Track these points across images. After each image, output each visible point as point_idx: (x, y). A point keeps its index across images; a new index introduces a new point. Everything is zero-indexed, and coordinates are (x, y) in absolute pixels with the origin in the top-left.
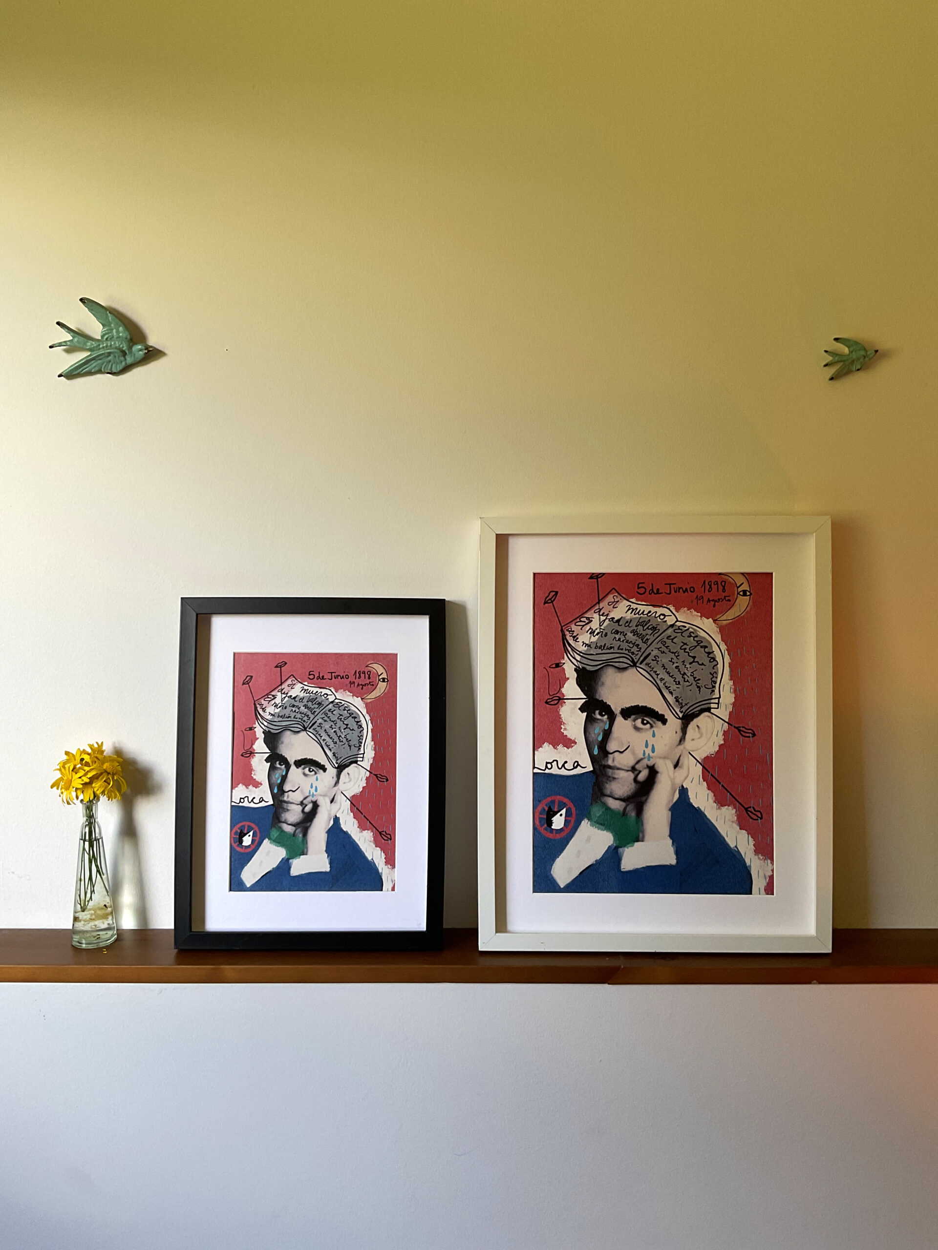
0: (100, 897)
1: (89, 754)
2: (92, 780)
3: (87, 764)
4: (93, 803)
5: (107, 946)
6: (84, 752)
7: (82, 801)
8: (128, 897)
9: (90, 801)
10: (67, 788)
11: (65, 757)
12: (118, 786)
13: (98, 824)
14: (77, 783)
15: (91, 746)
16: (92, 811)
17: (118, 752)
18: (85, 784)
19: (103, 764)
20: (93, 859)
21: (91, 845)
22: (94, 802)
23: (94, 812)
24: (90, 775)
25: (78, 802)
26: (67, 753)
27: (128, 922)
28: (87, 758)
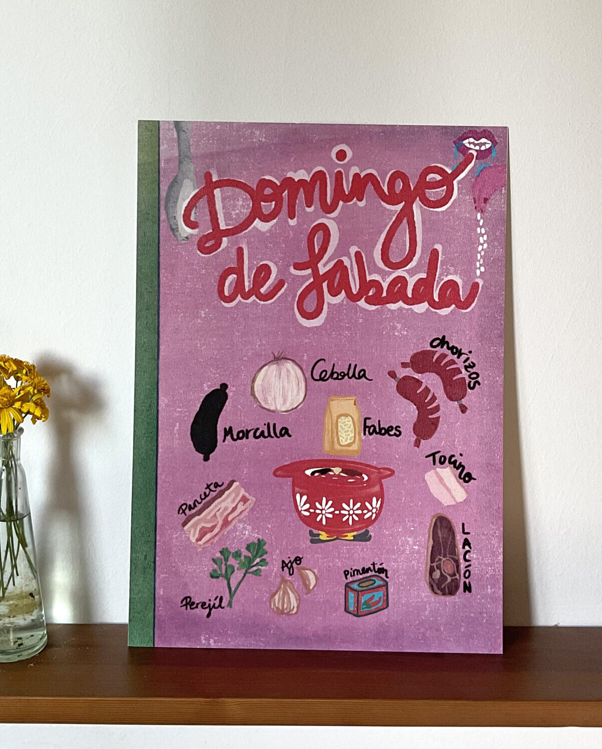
4: (14, 437)
5: (33, 657)
9: (9, 434)
13: (20, 469)
16: (11, 448)
22: (15, 435)
23: (14, 449)
27: (63, 613)
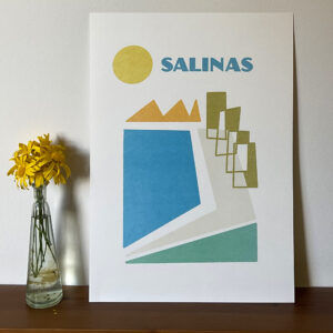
0: (48, 263)
1: (38, 145)
2: (42, 169)
3: (37, 154)
6: (34, 143)
7: (34, 185)
8: (69, 260)
9: (41, 186)
10: (22, 175)
11: (19, 149)
12: (63, 172)
13: (47, 203)
14: (30, 171)
15: (40, 138)
17: (61, 142)
18: (37, 173)
19: (51, 153)
20: (43, 232)
21: (41, 222)
22: (44, 186)
23: (43, 194)
24: (41, 164)
25: (31, 188)
26: (21, 145)
27: (70, 279)
28: (38, 149)
